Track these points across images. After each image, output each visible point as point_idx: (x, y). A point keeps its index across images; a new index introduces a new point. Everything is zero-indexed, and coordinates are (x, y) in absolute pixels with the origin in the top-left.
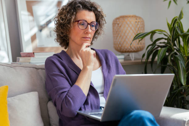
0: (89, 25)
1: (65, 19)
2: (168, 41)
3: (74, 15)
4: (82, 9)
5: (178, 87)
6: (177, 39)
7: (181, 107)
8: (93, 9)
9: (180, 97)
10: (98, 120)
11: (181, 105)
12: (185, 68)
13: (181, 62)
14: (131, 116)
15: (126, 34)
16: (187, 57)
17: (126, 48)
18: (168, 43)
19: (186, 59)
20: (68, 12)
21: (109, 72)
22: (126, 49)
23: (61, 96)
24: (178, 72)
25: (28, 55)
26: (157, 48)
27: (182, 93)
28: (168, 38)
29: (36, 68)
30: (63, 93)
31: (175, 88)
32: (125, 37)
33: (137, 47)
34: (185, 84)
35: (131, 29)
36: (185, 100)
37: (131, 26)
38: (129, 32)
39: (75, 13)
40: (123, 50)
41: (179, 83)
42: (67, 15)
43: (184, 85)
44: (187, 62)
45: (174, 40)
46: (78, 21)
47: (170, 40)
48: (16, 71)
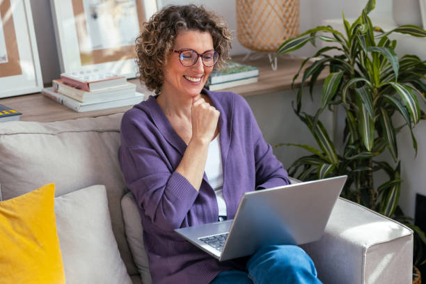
0: (200, 58)
1: (154, 48)
3: (171, 42)
4: (187, 29)
8: (208, 26)
12: (371, 118)
13: (366, 105)
15: (263, 18)
16: (378, 89)
20: (160, 36)
21: (231, 146)
23: (154, 198)
30: (156, 193)
32: (260, 24)
34: (371, 147)
35: (273, 8)
38: (269, 14)
39: (172, 37)
42: (158, 41)
43: (369, 149)
44: (377, 98)
46: (180, 52)
48: (64, 143)
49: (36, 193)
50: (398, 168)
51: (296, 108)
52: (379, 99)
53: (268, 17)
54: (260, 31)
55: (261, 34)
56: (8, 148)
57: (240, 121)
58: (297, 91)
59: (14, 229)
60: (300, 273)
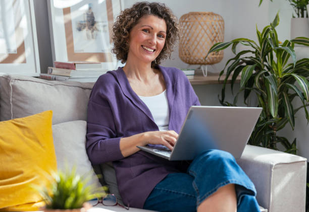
2: (256, 55)
5: (266, 119)
6: (269, 54)
7: (269, 145)
8: (164, 15)
9: (267, 133)
10: (166, 158)
11: (269, 142)
12: (276, 94)
13: (272, 86)
14: (208, 156)
15: (198, 39)
16: (281, 79)
17: (197, 58)
18: (257, 58)
19: (280, 82)
22: (197, 60)
24: (267, 98)
25: (66, 66)
26: (242, 63)
27: (271, 127)
28: (257, 50)
29: (82, 88)
31: (262, 120)
32: (196, 43)
33: (212, 58)
34: (276, 115)
35: (205, 32)
36: (274, 136)
37: (205, 27)
38: (203, 36)
40: (193, 61)
41: (268, 114)
43: (274, 116)
44: (280, 86)
45: (265, 54)
47: (259, 53)
48: (58, 91)
49: (40, 115)
50: (295, 142)
51: (221, 99)
52: (281, 86)
53: (201, 38)
54: (196, 48)
55: (196, 50)
56: (20, 89)
57: (181, 85)
58: (222, 85)
59: (24, 134)
60: (228, 161)
